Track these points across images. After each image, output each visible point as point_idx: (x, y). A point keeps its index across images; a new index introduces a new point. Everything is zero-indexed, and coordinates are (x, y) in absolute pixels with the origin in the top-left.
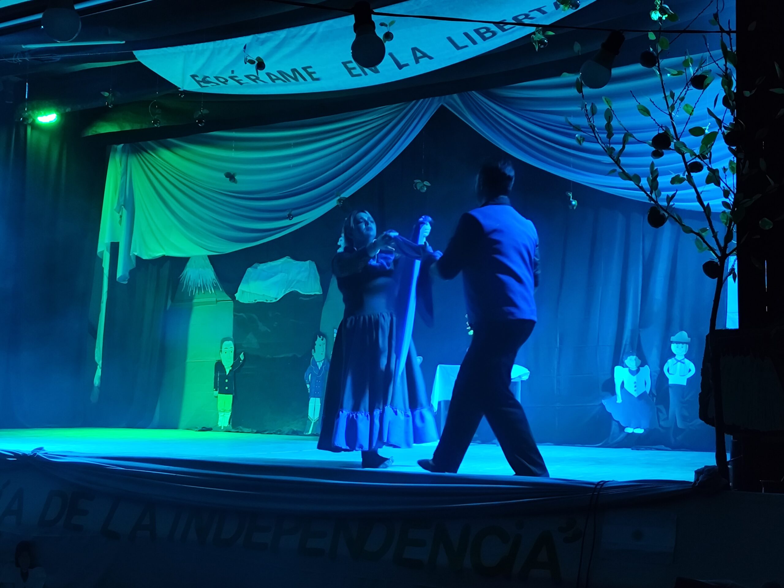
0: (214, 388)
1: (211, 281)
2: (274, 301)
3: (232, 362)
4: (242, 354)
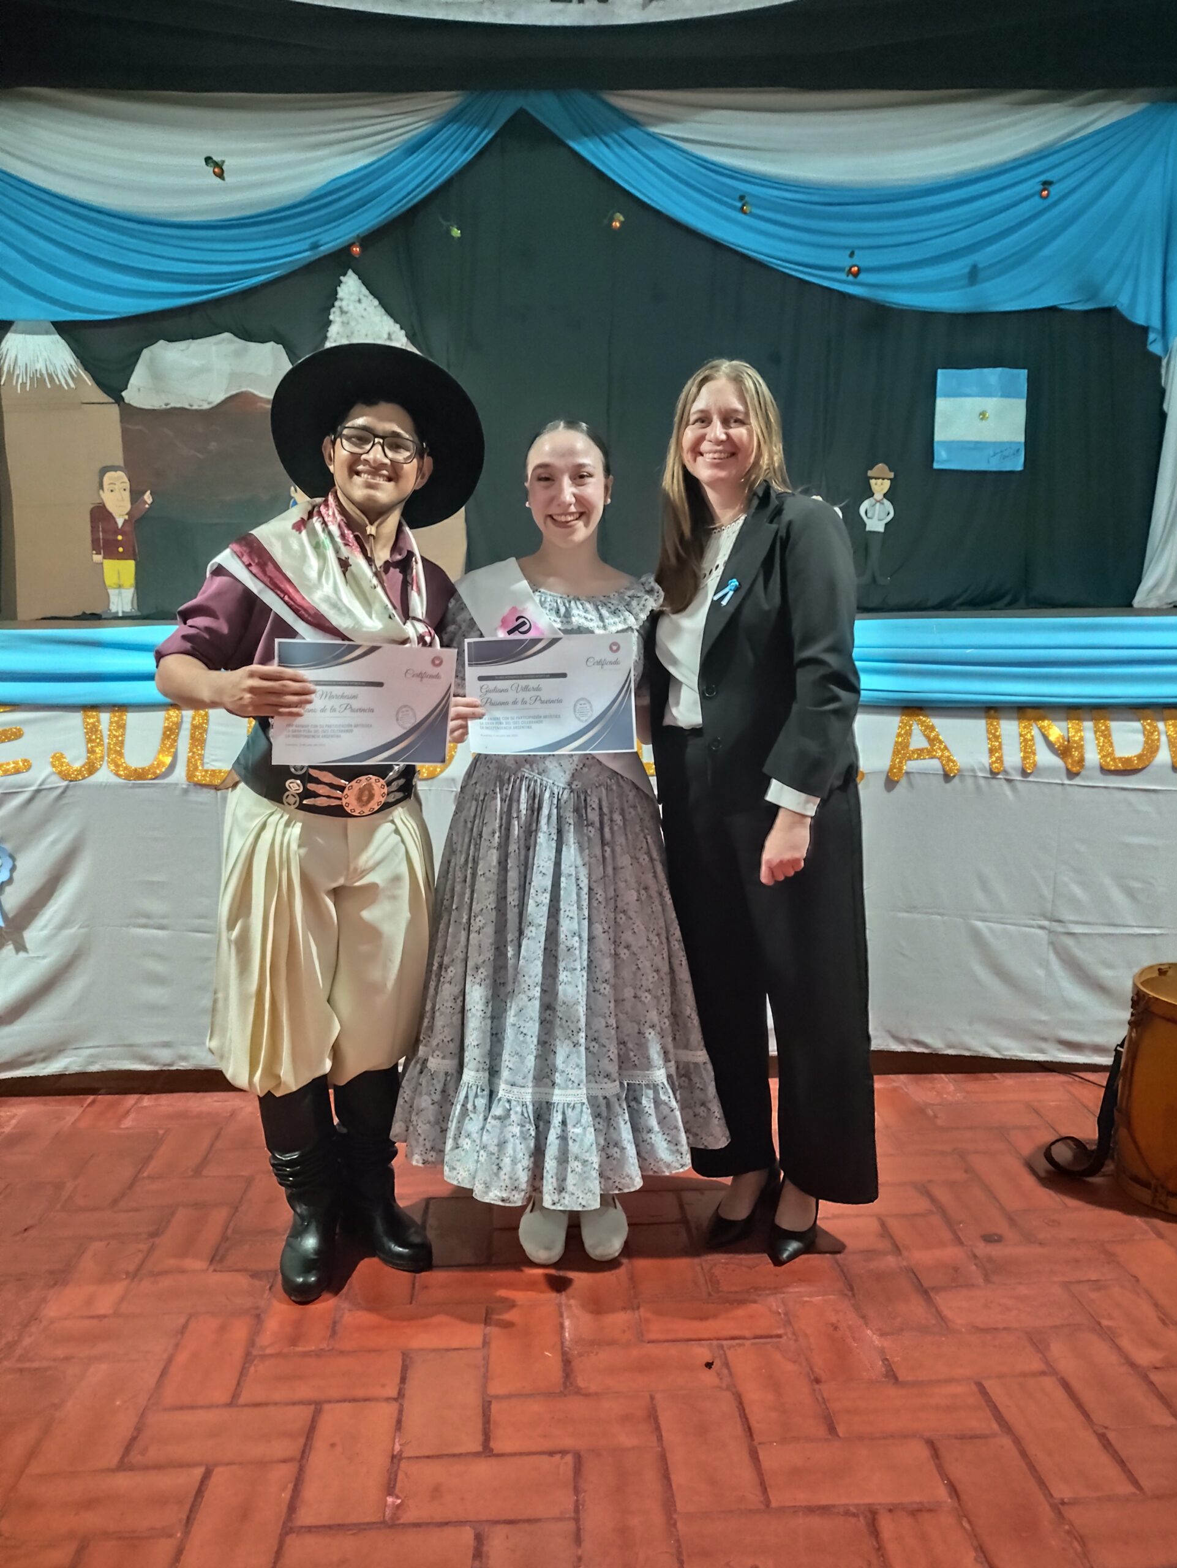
0: (93, 549)
1: (65, 367)
2: (206, 406)
3: (128, 506)
4: (149, 492)
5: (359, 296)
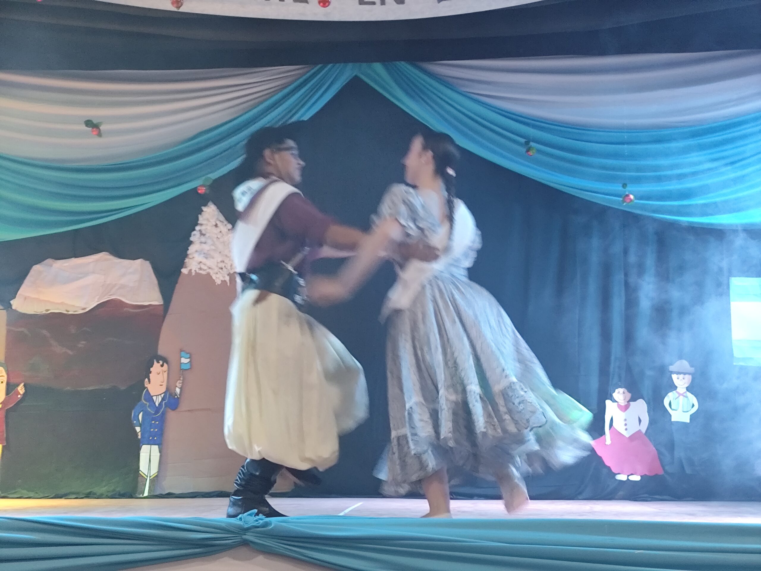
2: (81, 312)
3: (2, 397)
4: (22, 384)
5: (216, 222)
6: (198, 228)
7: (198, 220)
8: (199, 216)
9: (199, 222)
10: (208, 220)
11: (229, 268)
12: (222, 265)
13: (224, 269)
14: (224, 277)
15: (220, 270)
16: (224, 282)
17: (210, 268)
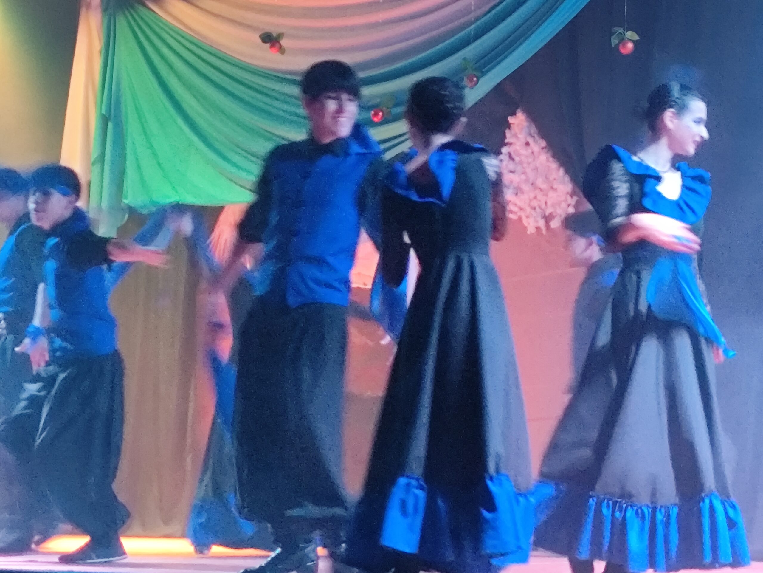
5: (526, 138)
6: (504, 150)
7: (505, 137)
8: (507, 131)
9: (506, 141)
10: (515, 136)
11: (543, 206)
12: (535, 203)
13: (538, 210)
14: (537, 221)
15: (533, 212)
16: (538, 228)
17: (521, 209)
